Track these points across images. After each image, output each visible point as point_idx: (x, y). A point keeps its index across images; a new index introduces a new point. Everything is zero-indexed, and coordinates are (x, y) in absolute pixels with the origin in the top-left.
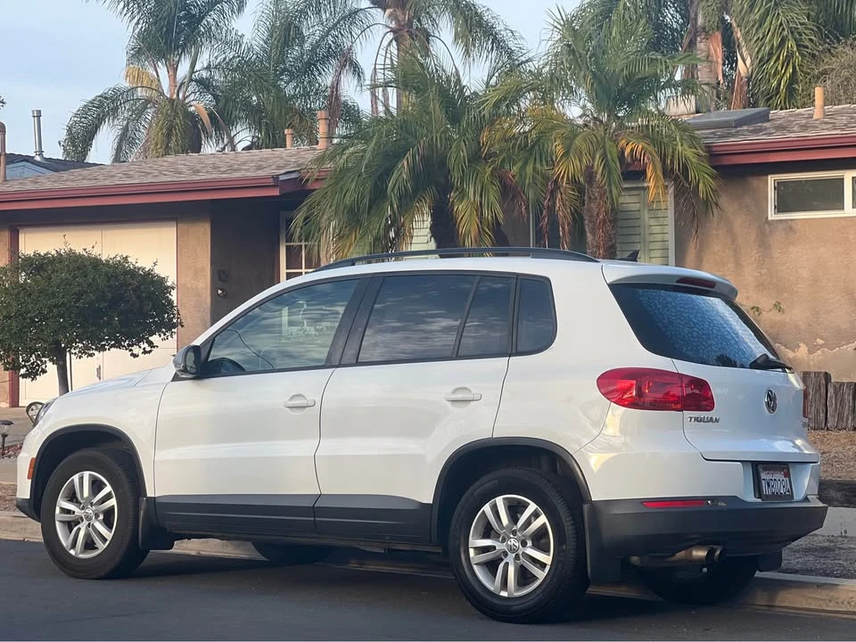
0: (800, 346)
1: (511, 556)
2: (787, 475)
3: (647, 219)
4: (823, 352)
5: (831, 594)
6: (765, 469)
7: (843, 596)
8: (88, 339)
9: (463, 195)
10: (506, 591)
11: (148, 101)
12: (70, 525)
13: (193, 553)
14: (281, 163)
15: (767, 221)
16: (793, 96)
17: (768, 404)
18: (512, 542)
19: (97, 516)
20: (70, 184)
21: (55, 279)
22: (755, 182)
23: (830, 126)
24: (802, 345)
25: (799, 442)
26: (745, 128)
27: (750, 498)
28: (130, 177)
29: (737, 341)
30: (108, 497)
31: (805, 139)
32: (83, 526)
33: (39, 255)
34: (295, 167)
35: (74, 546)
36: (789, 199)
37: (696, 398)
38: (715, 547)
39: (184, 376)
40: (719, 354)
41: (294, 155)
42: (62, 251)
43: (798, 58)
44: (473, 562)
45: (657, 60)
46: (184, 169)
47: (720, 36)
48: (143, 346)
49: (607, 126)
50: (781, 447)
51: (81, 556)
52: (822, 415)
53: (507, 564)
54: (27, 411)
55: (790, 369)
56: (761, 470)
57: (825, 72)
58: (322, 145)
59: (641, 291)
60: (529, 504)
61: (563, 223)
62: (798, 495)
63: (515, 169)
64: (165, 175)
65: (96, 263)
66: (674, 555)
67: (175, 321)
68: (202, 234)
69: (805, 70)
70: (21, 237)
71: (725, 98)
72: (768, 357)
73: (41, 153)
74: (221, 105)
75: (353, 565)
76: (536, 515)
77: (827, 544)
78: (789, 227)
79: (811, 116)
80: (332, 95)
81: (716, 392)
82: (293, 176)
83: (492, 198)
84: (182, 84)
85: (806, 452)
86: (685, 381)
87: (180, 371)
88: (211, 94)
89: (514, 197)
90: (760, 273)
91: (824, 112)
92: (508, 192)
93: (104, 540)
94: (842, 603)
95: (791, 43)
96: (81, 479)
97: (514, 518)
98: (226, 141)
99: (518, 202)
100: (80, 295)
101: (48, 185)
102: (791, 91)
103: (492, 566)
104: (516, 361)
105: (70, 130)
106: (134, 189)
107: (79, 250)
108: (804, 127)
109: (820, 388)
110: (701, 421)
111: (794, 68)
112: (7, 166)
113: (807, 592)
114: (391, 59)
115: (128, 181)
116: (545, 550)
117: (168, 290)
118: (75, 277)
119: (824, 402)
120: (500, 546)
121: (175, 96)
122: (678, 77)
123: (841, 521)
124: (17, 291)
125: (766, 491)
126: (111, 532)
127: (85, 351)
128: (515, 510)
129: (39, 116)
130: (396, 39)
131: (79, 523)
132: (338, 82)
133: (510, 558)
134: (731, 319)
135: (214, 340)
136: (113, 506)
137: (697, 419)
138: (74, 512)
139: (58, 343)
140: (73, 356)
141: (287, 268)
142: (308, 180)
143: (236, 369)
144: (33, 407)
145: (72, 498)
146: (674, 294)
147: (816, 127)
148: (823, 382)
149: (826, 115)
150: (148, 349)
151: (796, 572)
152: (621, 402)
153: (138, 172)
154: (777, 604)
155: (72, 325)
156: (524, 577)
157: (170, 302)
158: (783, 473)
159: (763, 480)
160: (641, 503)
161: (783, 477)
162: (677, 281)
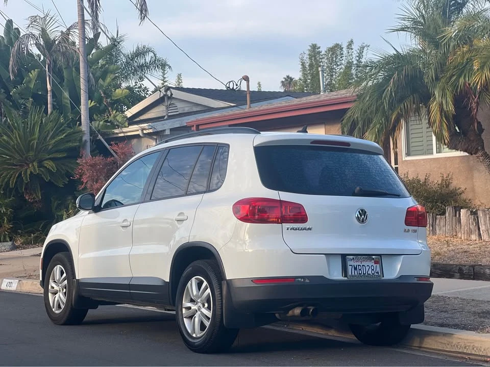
2: (378, 262)
5: (449, 340)
6: (353, 259)
7: (455, 342)
10: (195, 333)
17: (358, 218)
18: (200, 304)
19: (63, 290)
27: (339, 277)
30: (64, 279)
32: (57, 295)
35: (54, 306)
38: (308, 307)
44: (184, 316)
51: (56, 312)
53: (195, 317)
56: (350, 259)
60: (204, 281)
76: (206, 288)
83: (448, 99)
93: (63, 303)
94: (454, 346)
96: (56, 269)
103: (190, 318)
110: (296, 230)
116: (210, 309)
120: (194, 307)
125: (352, 272)
126: (65, 299)
133: (197, 314)
135: (105, 190)
136: (66, 284)
138: (54, 288)
154: (423, 346)
158: (373, 261)
159: (350, 265)
160: (252, 281)
161: (373, 264)
162: (312, 143)
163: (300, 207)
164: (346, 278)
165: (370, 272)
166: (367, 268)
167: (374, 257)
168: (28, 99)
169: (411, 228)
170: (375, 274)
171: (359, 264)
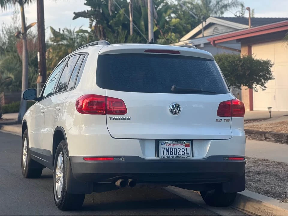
2: (189, 145)
7: (262, 208)
17: (171, 110)
56: (161, 143)
94: (261, 211)
110: (117, 120)
125: (164, 153)
137: (114, 119)
158: (184, 145)
159: (162, 148)
160: (83, 158)
161: (184, 147)
162: (145, 52)
163: (121, 102)
164: (158, 158)
165: (180, 153)
166: (178, 150)
167: (185, 141)
168: (119, 27)
169: (223, 118)
170: (185, 154)
171: (171, 146)
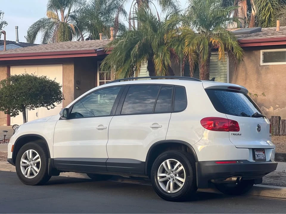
0: (270, 107)
1: (171, 179)
2: (264, 153)
3: (220, 64)
4: (278, 109)
5: (279, 192)
6: (257, 151)
8: (33, 104)
9: (158, 56)
10: (170, 191)
11: (54, 23)
12: (25, 167)
13: (67, 176)
14: (98, 45)
15: (260, 65)
16: (270, 23)
17: (258, 129)
18: (172, 174)
19: (34, 164)
20: (27, 52)
21: (22, 84)
22: (256, 52)
23: (281, 34)
24: (271, 107)
25: (268, 142)
26: (253, 34)
27: (251, 160)
28: (47, 49)
29: (248, 108)
30: (38, 158)
31: (273, 38)
32: (30, 168)
33: (17, 76)
34: (102, 46)
35: (26, 174)
36: (268, 58)
37: (234, 127)
38: (239, 176)
39: (63, 118)
40: (241, 112)
41: (102, 42)
42: (24, 75)
43: (272, 10)
44: (159, 181)
45: (224, 11)
46: (65, 47)
47: (246, 2)
48: (51, 106)
49: (206, 34)
50: (262, 144)
51: (29, 178)
52: (278, 130)
53: (170, 182)
54: (13, 127)
55: (265, 117)
56: (255, 151)
57: (281, 14)
58: (112, 39)
59: (215, 91)
60: (177, 162)
61: (191, 66)
62: (268, 159)
63: (175, 47)
64: (59, 49)
65: (35, 78)
66: (226, 179)
67: (62, 98)
68: (71, 69)
69: (274, 13)
70: (11, 69)
71: (248, 23)
72: (258, 113)
73: (18, 40)
74: (79, 24)
75: (120, 181)
76: (180, 166)
77: (278, 175)
78: (267, 67)
79: (275, 30)
80: (116, 21)
81: (240, 125)
82: (102, 49)
83: (167, 58)
84: (66, 17)
85: (271, 145)
86: (230, 121)
87: (62, 117)
88: (76, 21)
89: (175, 57)
90: (257, 83)
91: (280, 29)
92: (173, 55)
93: (36, 172)
95: (269, 5)
96: (29, 152)
97: (172, 167)
98: (81, 36)
99: (176, 59)
100: (30, 89)
101: (20, 52)
102: (269, 20)
103: (165, 183)
104: (173, 114)
105: (28, 32)
106: (49, 53)
107: (30, 74)
108: (273, 34)
109: (277, 122)
110: (235, 135)
111: (270, 13)
112: (6, 45)
113: (271, 191)
114: (136, 9)
115: (47, 51)
116: (183, 177)
117: (60, 87)
118: (28, 83)
119: (278, 126)
120: (168, 176)
121: (63, 21)
122: (231, 16)
123: (283, 167)
124: (9, 87)
125: (257, 158)
126: (39, 170)
127: (32, 108)
128: (173, 164)
129: (17, 28)
130: (137, 2)
131: (28, 167)
132: (118, 16)
133: (171, 180)
134: (246, 101)
135: (73, 106)
136: (40, 161)
137: (234, 134)
138: (26, 163)
139: (23, 105)
140: (28, 109)
141: (100, 80)
142: (106, 51)
143: (81, 116)
144: (15, 126)
145: (26, 158)
146: (227, 92)
147: (277, 34)
148: (278, 119)
149: (280, 30)
150: (53, 107)
151: (267, 184)
152: (208, 128)
153: (50, 47)
154: (261, 195)
155: (28, 99)
156: (176, 186)
157: (60, 92)
159: (256, 154)
160: (215, 162)
162: (228, 88)
164: (255, 161)
170: (264, 159)
171: (259, 153)
